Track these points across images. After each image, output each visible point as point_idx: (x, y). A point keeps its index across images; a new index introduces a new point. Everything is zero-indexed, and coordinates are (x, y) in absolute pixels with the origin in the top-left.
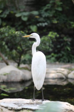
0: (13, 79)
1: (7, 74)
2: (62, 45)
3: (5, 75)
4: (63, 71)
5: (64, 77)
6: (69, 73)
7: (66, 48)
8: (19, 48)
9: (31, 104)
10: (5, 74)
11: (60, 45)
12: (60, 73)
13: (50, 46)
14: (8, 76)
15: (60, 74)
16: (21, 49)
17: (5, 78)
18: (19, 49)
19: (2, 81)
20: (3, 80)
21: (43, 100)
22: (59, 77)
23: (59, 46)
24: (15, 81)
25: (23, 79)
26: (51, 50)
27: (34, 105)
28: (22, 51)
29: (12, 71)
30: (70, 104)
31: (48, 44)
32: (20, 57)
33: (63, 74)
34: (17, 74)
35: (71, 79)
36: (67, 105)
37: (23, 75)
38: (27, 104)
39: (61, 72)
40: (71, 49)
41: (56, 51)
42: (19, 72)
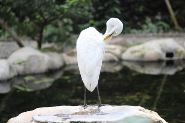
0: (34, 69)
1: (24, 62)
2: (106, 5)
3: (20, 64)
4: (114, 49)
5: (116, 59)
6: (123, 52)
7: (112, 10)
8: (38, 17)
9: (83, 113)
10: (19, 61)
11: (103, 5)
12: (109, 52)
13: (89, 11)
14: (25, 65)
15: (109, 54)
16: (41, 19)
17: (21, 68)
18: (39, 19)
19: (16, 74)
20: (18, 72)
21: (100, 106)
22: (108, 59)
23: (101, 8)
24: (37, 72)
25: (51, 68)
26: (91, 16)
27: (87, 114)
28: (43, 21)
29: (31, 57)
30: (143, 108)
31: (87, 8)
32: (41, 32)
33: (114, 54)
34: (40, 61)
35: (128, 61)
36: (140, 110)
37: (49, 61)
38: (76, 113)
39: (110, 50)
40: (121, 11)
41: (97, 16)
42: (43, 57)
